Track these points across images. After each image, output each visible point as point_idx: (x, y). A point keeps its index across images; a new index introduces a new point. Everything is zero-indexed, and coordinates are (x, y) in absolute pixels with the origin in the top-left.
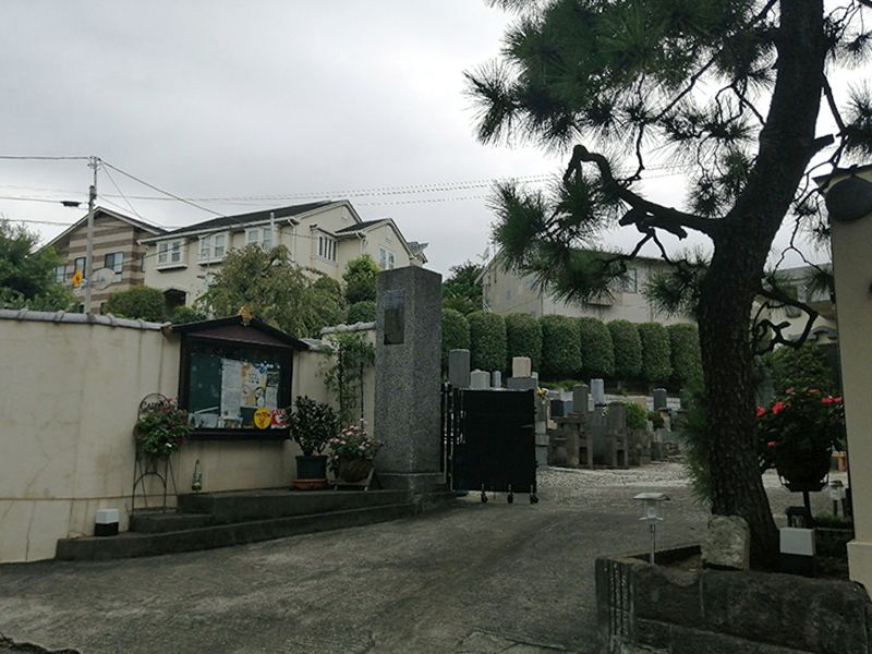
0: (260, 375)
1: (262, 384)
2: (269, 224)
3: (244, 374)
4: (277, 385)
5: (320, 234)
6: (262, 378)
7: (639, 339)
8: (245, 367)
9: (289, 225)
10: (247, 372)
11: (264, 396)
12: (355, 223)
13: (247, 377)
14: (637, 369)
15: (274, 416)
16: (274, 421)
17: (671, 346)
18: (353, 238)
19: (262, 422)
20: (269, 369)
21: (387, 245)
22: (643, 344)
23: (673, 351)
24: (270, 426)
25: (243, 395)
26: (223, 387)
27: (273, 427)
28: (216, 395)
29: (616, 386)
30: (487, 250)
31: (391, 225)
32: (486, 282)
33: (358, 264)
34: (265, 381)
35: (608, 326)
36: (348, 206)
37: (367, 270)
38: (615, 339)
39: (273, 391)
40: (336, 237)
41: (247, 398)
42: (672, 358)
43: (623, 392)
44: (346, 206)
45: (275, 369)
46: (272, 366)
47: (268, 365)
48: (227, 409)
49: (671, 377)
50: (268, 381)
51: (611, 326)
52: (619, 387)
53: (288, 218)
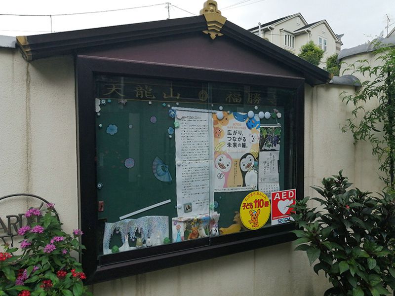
0: (247, 133)
1: (252, 146)
2: (258, 31)
3: (217, 133)
4: (278, 147)
5: (285, 33)
6: (252, 137)
8: (218, 120)
9: (269, 30)
10: (224, 128)
11: (256, 167)
12: (304, 26)
13: (225, 139)
15: (275, 203)
16: (276, 213)
18: (304, 33)
19: (255, 218)
20: (263, 121)
21: (323, 35)
24: (269, 221)
25: (219, 170)
26: (178, 161)
27: (275, 222)
28: (165, 178)
30: (383, 32)
31: (325, 23)
33: (307, 47)
34: (257, 141)
36: (299, 16)
37: (312, 50)
39: (271, 159)
40: (293, 34)
41: (227, 175)
45: (273, 120)
46: (267, 115)
47: (261, 114)
48: (187, 200)
50: (263, 141)
53: (268, 27)
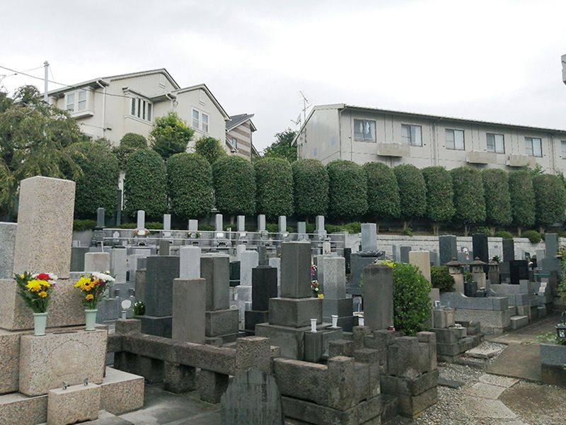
5: (132, 96)
7: (423, 181)
14: (422, 209)
17: (454, 188)
21: (200, 107)
22: (427, 187)
23: (456, 193)
29: (402, 227)
31: (203, 88)
32: (299, 143)
35: (394, 170)
36: (165, 73)
37: (172, 126)
38: (400, 182)
40: (149, 99)
42: (455, 199)
43: (409, 232)
44: (162, 73)
49: (454, 217)
51: (397, 171)
52: (405, 228)
